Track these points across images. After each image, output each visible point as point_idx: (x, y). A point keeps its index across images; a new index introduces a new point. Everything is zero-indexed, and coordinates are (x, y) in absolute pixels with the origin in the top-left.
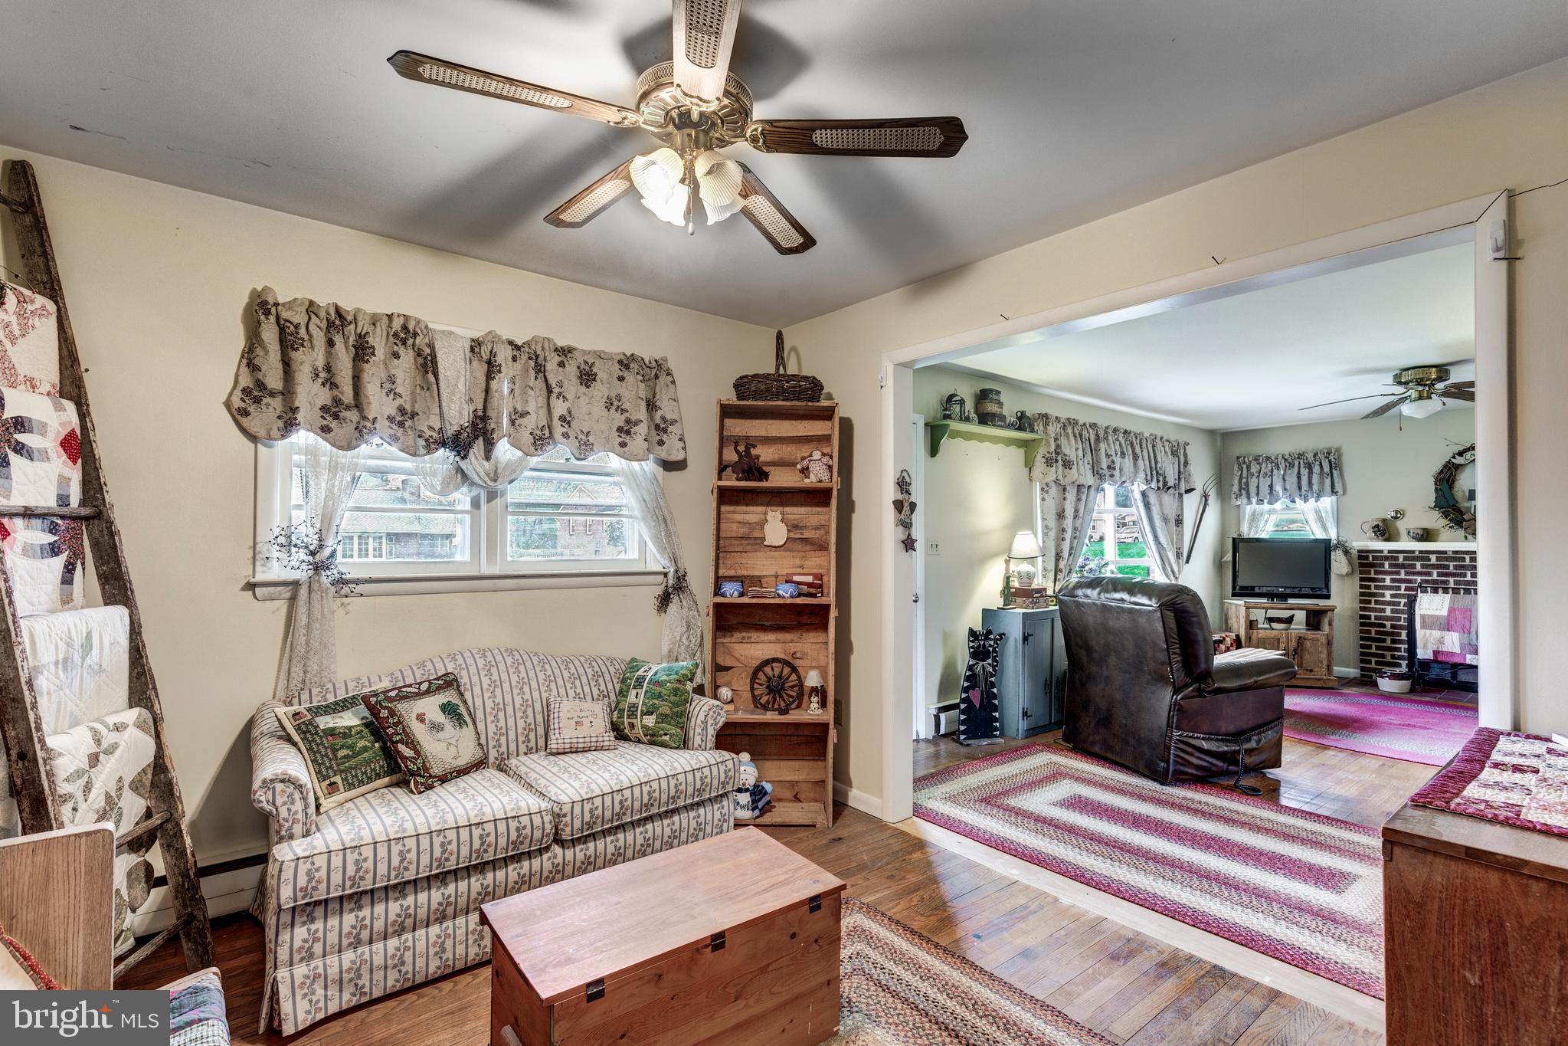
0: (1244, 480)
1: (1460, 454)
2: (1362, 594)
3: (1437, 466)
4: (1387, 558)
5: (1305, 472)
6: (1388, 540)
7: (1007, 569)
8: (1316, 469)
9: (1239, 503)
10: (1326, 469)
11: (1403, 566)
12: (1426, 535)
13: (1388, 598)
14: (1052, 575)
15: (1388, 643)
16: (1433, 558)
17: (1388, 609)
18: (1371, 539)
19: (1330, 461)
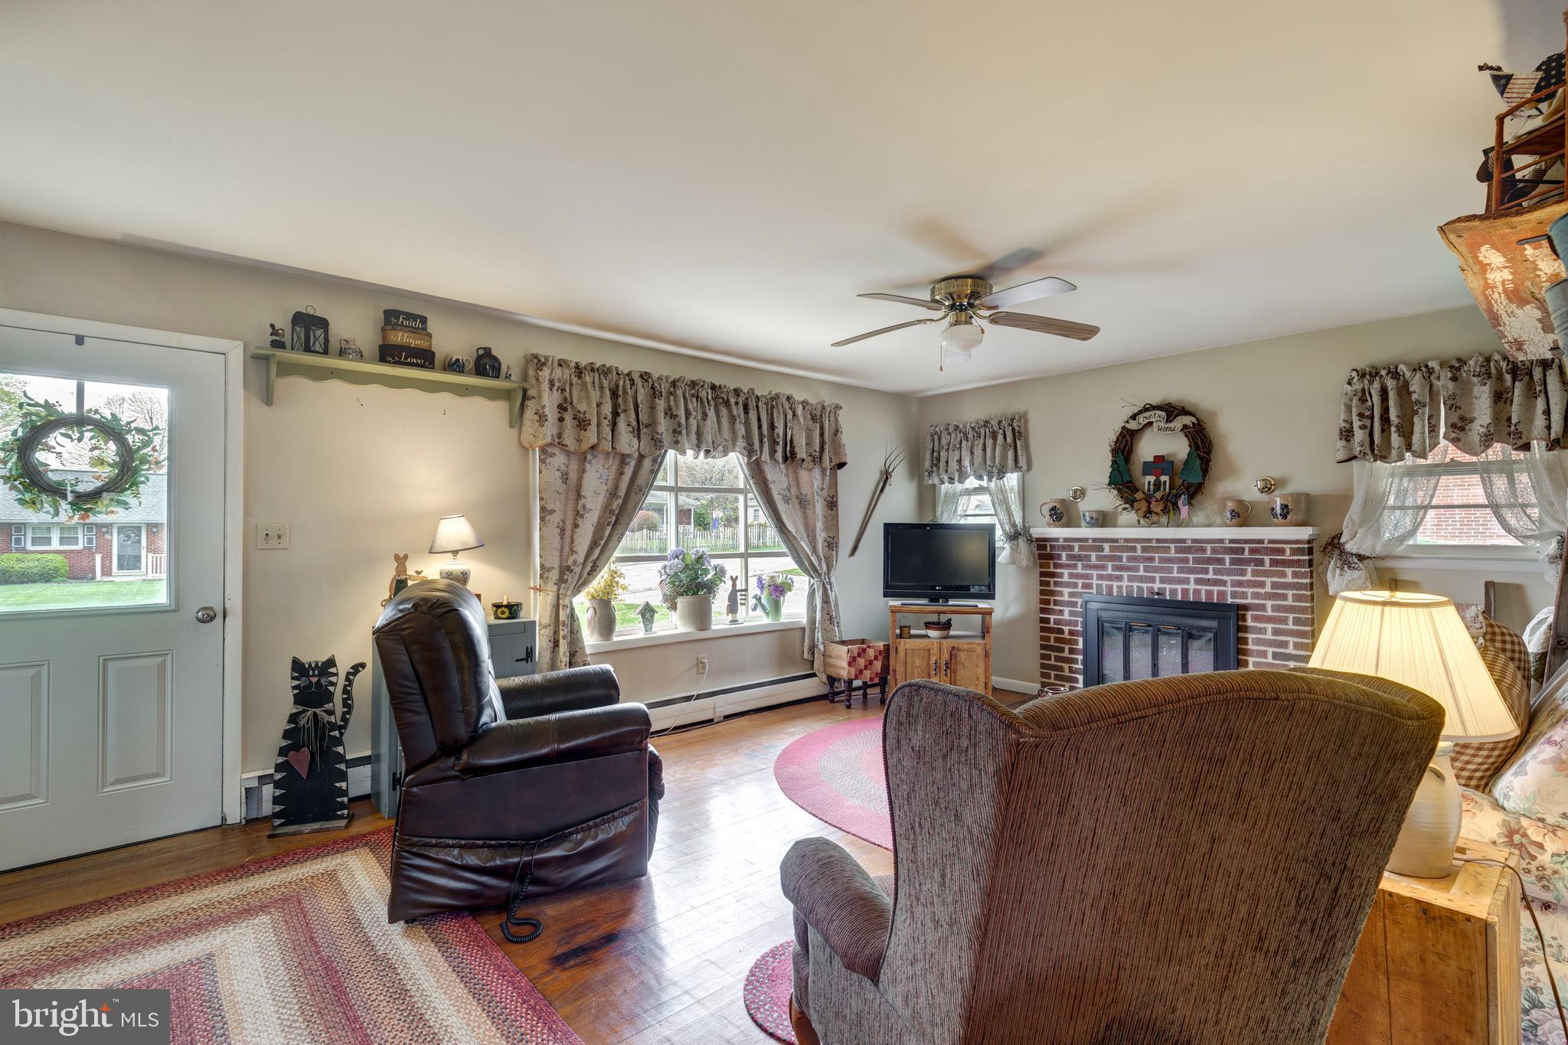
0: (935, 454)
1: (1134, 417)
2: (1042, 592)
3: (1109, 435)
4: (1064, 548)
5: (989, 442)
6: (1068, 525)
8: (1000, 437)
9: (931, 482)
10: (1009, 439)
11: (1079, 558)
12: (1103, 519)
13: (1066, 598)
15: (1066, 654)
16: (1106, 546)
17: (1066, 610)
18: (1049, 525)
19: (1013, 429)
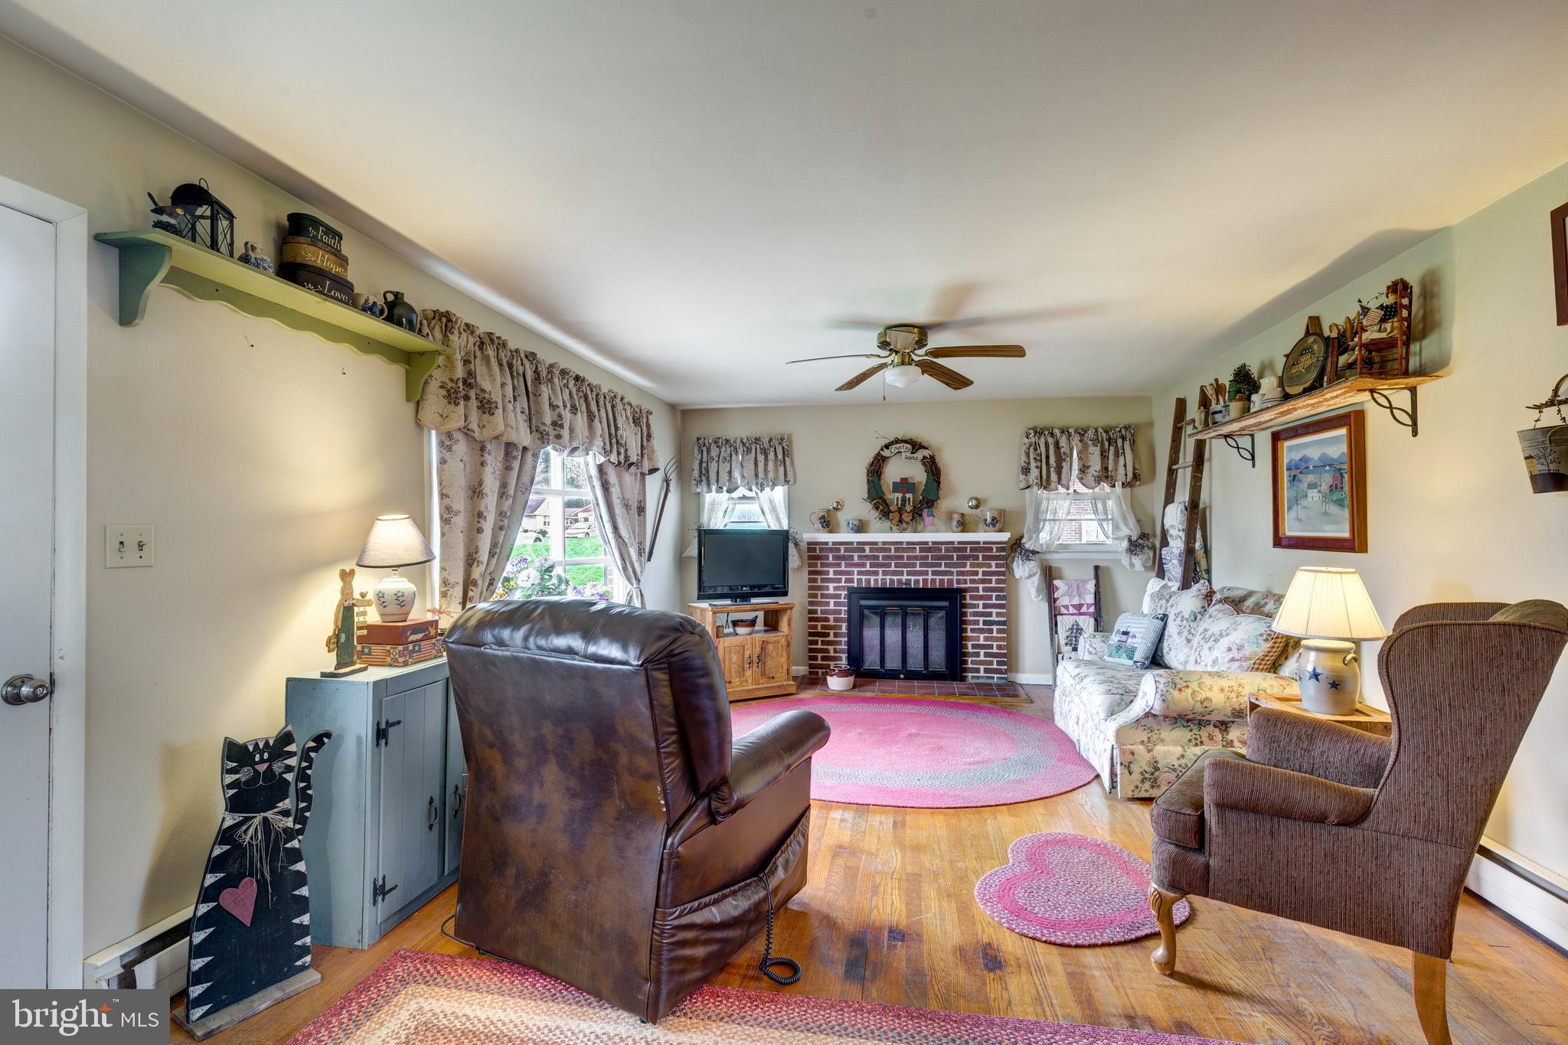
0: (704, 465)
1: (887, 446)
2: (810, 588)
3: (869, 458)
4: (831, 550)
5: (761, 458)
6: (831, 532)
7: (347, 592)
8: (771, 456)
9: (699, 490)
10: (780, 456)
11: (843, 558)
12: (861, 527)
13: (831, 591)
14: (458, 592)
15: (831, 638)
16: (867, 548)
17: (832, 601)
18: (818, 531)
19: (783, 448)
